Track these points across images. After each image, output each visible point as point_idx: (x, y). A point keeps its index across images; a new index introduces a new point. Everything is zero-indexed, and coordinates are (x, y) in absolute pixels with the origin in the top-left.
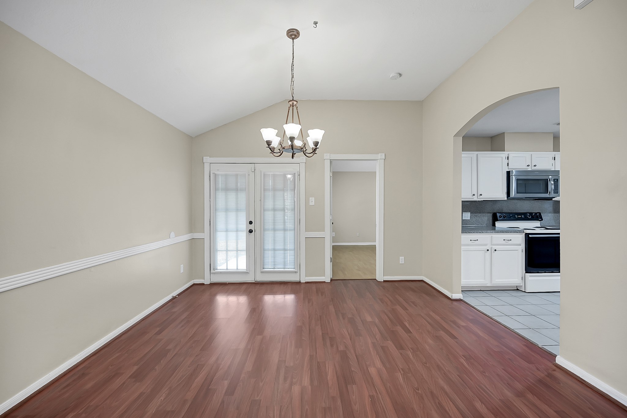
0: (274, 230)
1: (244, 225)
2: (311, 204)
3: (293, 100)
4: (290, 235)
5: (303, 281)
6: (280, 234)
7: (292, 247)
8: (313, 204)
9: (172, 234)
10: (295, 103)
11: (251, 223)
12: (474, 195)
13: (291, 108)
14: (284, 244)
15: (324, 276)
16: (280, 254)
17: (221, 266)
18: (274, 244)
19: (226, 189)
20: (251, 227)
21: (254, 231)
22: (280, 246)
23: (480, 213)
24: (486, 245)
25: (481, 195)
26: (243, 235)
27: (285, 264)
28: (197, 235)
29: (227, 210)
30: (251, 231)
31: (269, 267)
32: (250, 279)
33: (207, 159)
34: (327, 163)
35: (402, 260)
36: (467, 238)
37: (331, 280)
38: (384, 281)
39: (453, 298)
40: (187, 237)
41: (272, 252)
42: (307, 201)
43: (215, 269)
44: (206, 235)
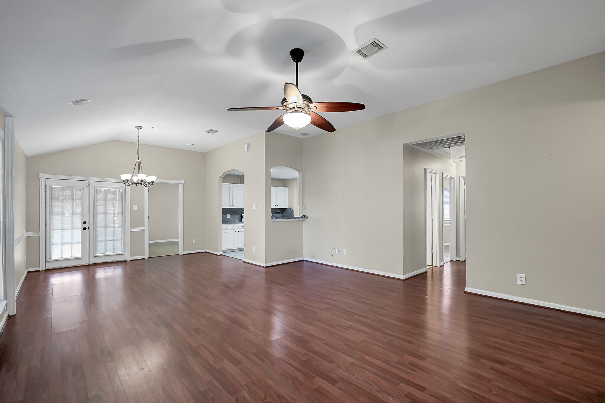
0: (105, 227)
1: (79, 225)
4: (118, 231)
5: (128, 259)
6: (110, 230)
7: (120, 238)
8: (136, 209)
10: (140, 161)
11: (85, 223)
12: (230, 205)
13: (138, 163)
14: (114, 236)
15: (144, 255)
16: (110, 243)
17: (56, 255)
18: (105, 236)
20: (85, 226)
21: (87, 228)
22: (110, 237)
23: (235, 214)
24: (235, 229)
25: (234, 205)
26: (79, 231)
27: (114, 250)
28: (32, 234)
30: (85, 229)
31: (100, 253)
32: (84, 262)
33: (43, 176)
35: (194, 241)
36: (225, 226)
37: (149, 258)
38: (184, 254)
39: (219, 254)
40: (26, 235)
41: (104, 242)
42: (131, 208)
43: (50, 258)
44: (41, 233)
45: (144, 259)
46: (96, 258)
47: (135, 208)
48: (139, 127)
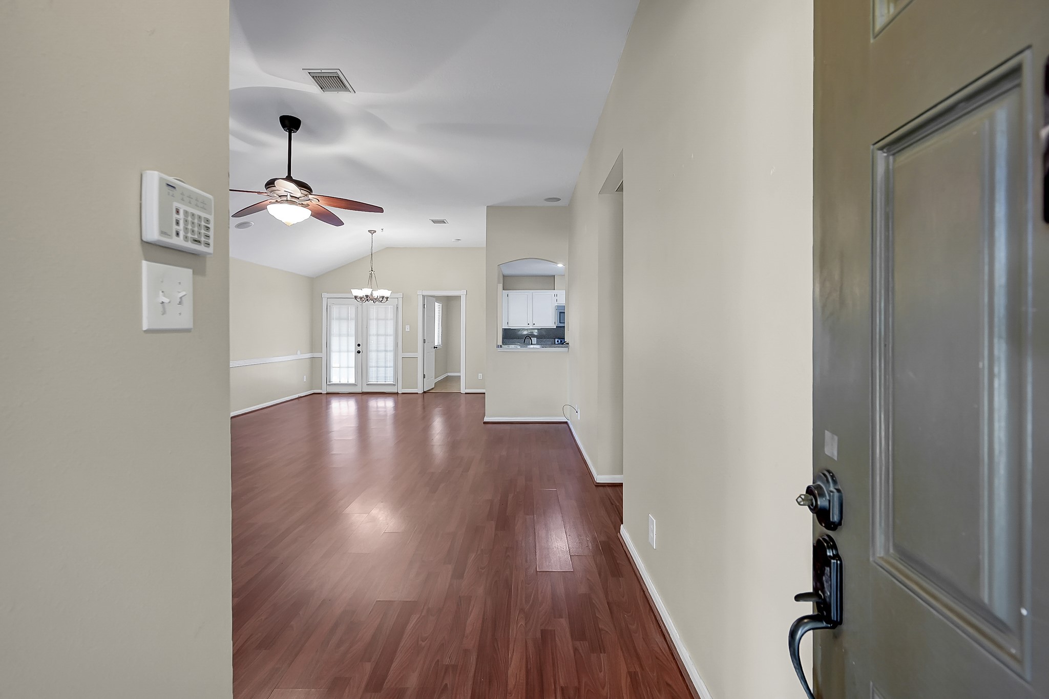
0: (377, 351)
1: (353, 347)
2: (407, 330)
3: (372, 271)
4: (390, 356)
5: (400, 392)
6: (382, 355)
7: (392, 365)
9: (299, 352)
11: (359, 345)
14: (386, 362)
15: (418, 389)
16: (382, 370)
17: (335, 379)
18: (377, 362)
19: (340, 319)
20: (359, 349)
21: (361, 352)
22: (382, 363)
26: (353, 355)
27: (385, 378)
28: (316, 355)
29: (340, 335)
30: (359, 352)
31: (373, 380)
32: (358, 389)
33: (325, 295)
34: (421, 298)
35: (480, 377)
37: (423, 392)
38: (466, 393)
40: (308, 355)
42: (404, 328)
43: (330, 382)
44: (323, 355)
45: (417, 393)
46: (369, 387)
47: (408, 328)
48: (372, 232)
